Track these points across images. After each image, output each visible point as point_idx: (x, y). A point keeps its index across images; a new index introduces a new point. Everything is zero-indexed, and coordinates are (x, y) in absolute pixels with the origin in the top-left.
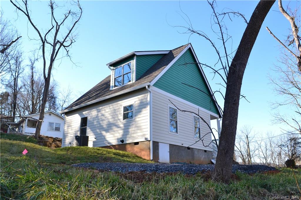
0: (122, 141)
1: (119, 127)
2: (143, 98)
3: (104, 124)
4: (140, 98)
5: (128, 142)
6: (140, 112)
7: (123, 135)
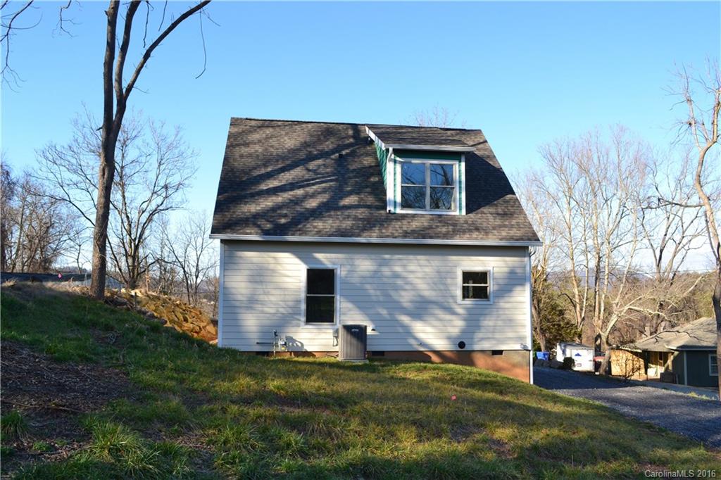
0: (462, 345)
1: (453, 313)
2: (516, 264)
3: (405, 298)
4: (510, 264)
5: (477, 347)
6: (510, 291)
7: (463, 332)
